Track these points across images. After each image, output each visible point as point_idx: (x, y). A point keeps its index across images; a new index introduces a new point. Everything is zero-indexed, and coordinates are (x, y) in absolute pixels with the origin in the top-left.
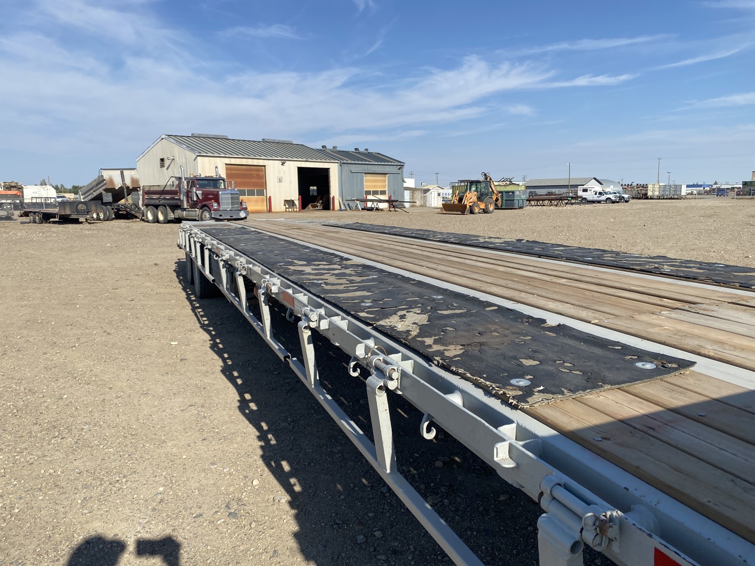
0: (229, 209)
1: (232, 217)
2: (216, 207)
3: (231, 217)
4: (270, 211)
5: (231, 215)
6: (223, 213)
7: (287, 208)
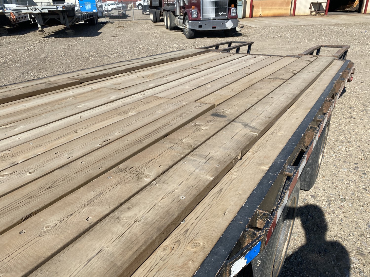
0: (212, 18)
1: (215, 28)
2: (195, 16)
3: (213, 28)
4: (294, 15)
5: (214, 26)
6: (203, 23)
7: (312, 12)
